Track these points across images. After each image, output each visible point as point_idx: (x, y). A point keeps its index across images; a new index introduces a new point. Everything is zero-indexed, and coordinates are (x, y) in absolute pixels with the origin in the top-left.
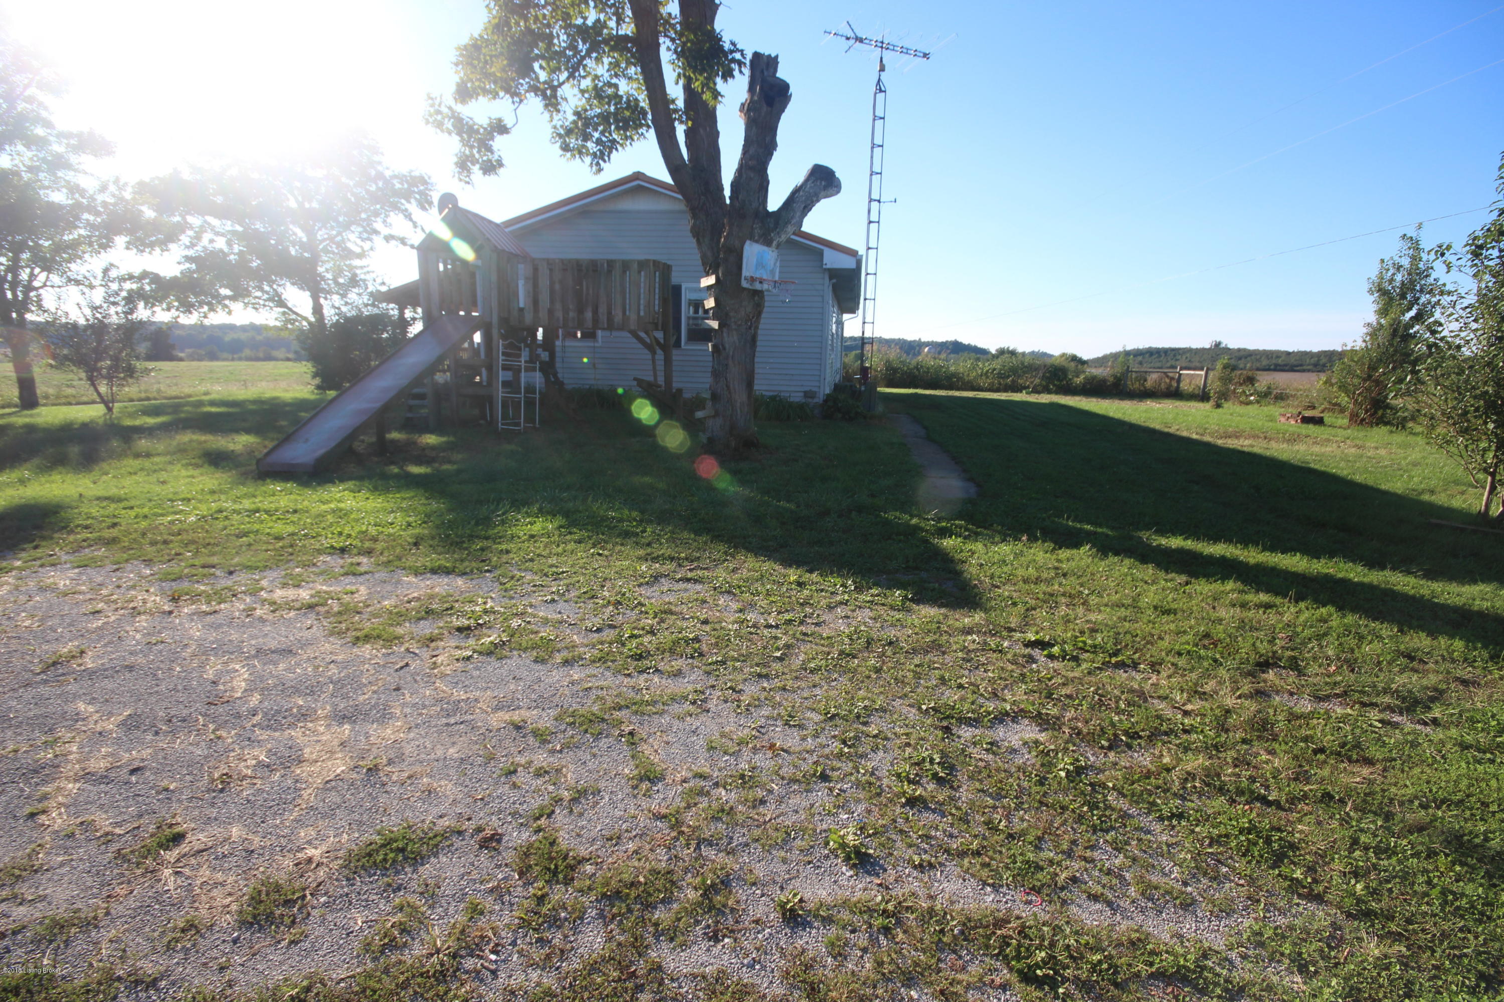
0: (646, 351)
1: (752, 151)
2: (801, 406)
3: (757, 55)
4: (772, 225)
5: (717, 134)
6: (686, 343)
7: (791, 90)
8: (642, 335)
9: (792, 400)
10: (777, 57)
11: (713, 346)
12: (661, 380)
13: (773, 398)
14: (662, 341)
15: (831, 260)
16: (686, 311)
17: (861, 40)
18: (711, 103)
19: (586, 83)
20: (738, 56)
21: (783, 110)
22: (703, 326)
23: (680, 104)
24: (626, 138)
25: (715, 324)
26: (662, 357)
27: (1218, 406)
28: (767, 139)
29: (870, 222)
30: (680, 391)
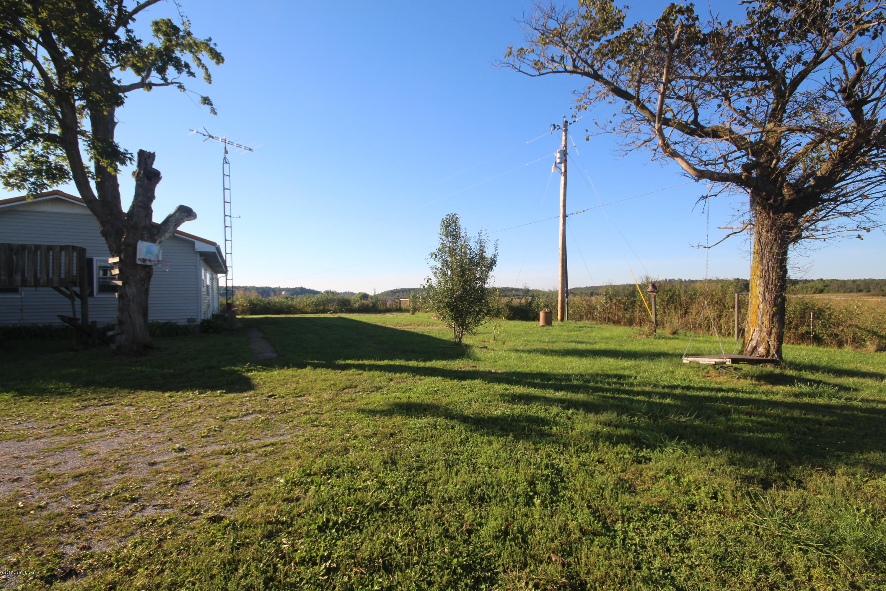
0: (67, 299)
1: (140, 199)
2: (185, 328)
3: (141, 153)
4: (155, 232)
5: (118, 185)
6: (98, 294)
7: (162, 175)
8: (63, 289)
9: (179, 324)
10: (154, 153)
11: (119, 295)
12: (79, 316)
13: (165, 324)
14: (79, 293)
15: (200, 247)
16: (97, 274)
17: (212, 137)
18: (113, 173)
19: (26, 153)
20: (129, 156)
21: (158, 183)
22: (111, 284)
23: (93, 169)
24: (54, 183)
25: (120, 283)
26: (80, 303)
27: (413, 314)
28: (149, 195)
29: (226, 227)
30: (94, 322)
